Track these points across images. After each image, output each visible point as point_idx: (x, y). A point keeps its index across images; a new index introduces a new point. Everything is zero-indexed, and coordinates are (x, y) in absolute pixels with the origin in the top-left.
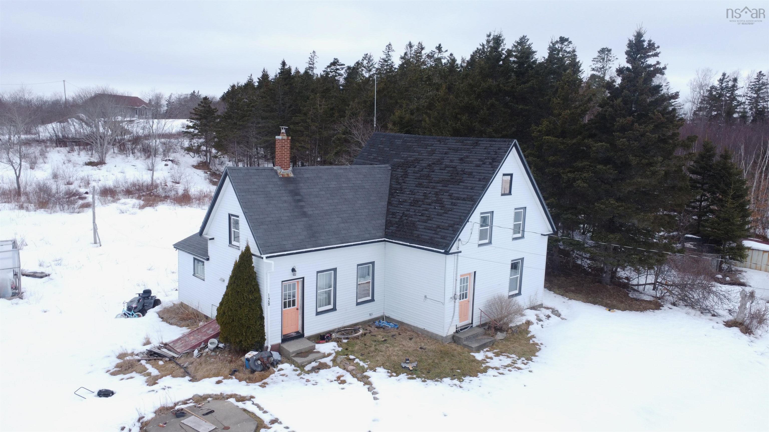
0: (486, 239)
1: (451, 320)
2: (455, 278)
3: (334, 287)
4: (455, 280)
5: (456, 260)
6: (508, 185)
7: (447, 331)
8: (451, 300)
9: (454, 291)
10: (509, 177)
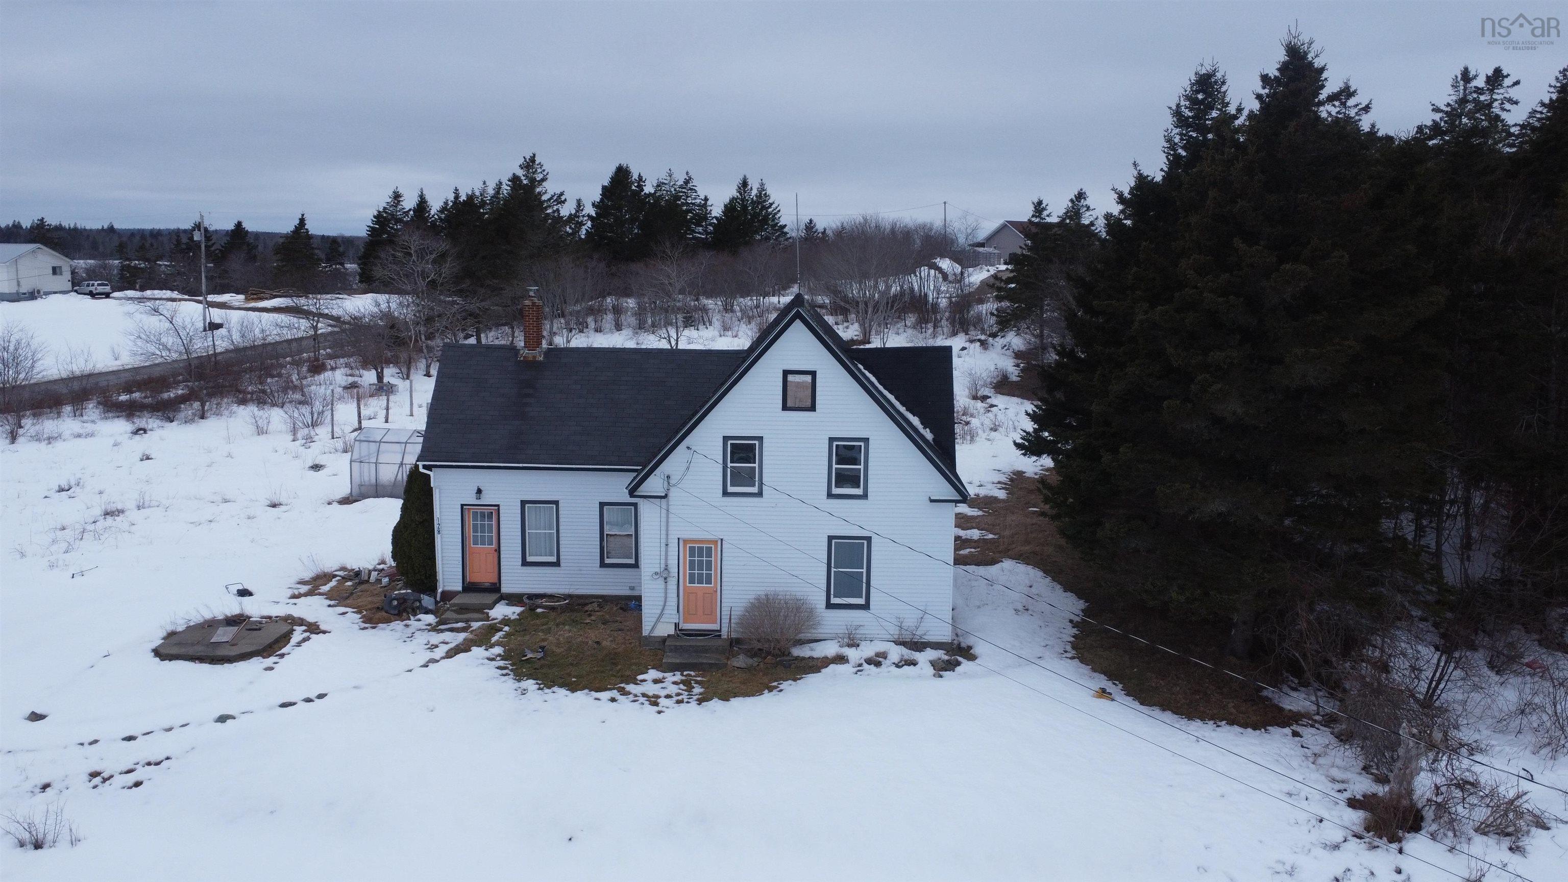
0: (754, 485)
1: (659, 612)
2: (663, 541)
3: (557, 531)
4: (663, 545)
5: (664, 511)
6: (809, 392)
7: (650, 628)
8: (656, 577)
9: (663, 562)
10: (808, 378)
